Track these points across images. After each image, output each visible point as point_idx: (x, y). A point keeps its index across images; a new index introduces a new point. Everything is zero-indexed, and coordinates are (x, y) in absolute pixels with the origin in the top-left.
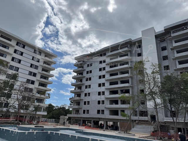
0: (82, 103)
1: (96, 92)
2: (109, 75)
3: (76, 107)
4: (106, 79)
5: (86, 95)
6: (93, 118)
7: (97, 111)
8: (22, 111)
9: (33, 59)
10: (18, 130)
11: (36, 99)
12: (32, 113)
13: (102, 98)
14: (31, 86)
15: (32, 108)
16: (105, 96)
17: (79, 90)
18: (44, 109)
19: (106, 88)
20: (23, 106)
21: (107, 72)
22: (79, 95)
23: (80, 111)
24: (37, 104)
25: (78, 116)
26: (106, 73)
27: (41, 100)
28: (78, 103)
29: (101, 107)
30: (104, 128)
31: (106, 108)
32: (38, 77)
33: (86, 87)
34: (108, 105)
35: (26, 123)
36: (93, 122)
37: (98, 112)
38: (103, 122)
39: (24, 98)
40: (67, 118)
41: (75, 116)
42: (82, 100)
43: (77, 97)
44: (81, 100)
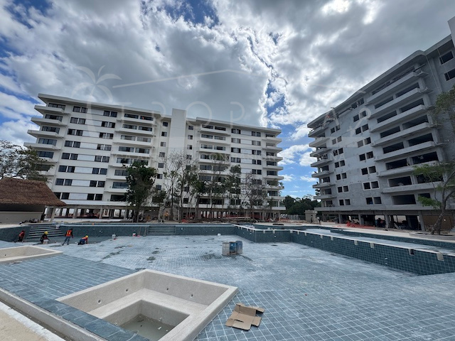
0: (335, 191)
1: (358, 169)
2: (379, 136)
3: (327, 196)
4: (374, 144)
5: (338, 177)
6: (360, 211)
7: (365, 201)
8: (255, 207)
9: (253, 144)
10: (256, 228)
11: (269, 192)
12: (267, 209)
13: (372, 177)
14: (258, 177)
15: (265, 203)
16: (378, 174)
17: (325, 172)
18: (280, 203)
19: (376, 159)
20: (255, 201)
21: (372, 132)
22: (327, 179)
23: (334, 202)
24: (270, 197)
25: (332, 209)
26: (372, 134)
27: (274, 193)
28: (329, 191)
29: (373, 193)
30: (387, 226)
31: (383, 193)
32: (264, 164)
33: (337, 165)
34: (386, 188)
35: (263, 220)
36: (361, 217)
37: (369, 201)
38: (382, 217)
39: (254, 192)
40: (316, 212)
41: (328, 209)
42: (334, 185)
43: (324, 181)
44: (331, 186)
